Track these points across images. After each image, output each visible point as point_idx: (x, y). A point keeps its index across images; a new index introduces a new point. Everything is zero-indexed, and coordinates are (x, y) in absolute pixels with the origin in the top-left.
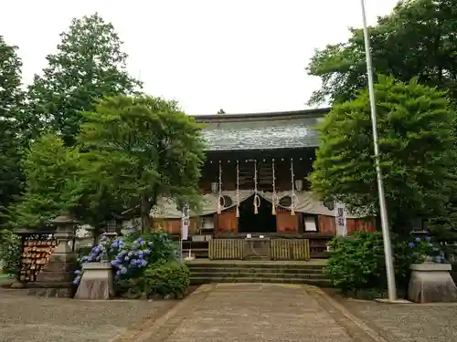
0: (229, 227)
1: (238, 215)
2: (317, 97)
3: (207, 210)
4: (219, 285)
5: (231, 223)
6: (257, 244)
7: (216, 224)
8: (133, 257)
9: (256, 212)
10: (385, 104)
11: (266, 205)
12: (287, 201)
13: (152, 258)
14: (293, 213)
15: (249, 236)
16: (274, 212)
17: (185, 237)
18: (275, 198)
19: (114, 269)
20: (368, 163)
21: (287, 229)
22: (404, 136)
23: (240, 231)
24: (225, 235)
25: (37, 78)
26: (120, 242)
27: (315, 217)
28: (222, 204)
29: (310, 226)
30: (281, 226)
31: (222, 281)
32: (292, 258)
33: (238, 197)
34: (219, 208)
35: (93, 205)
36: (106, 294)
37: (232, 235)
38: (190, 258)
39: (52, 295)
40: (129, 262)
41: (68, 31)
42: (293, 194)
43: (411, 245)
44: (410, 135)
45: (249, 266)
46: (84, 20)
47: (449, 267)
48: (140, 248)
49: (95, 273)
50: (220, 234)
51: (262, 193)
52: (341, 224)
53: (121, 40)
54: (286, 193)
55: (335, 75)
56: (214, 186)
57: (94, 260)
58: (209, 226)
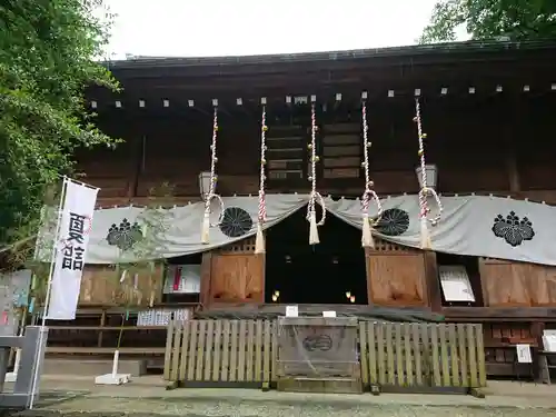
0: (242, 289)
5: (247, 275)
6: (315, 338)
7: (208, 281)
9: (314, 238)
11: (341, 233)
15: (292, 311)
18: (364, 213)
21: (395, 297)
24: (230, 309)
27: (469, 266)
29: (456, 289)
33: (266, 209)
37: (250, 308)
50: (216, 308)
51: (331, 204)
58: (189, 286)
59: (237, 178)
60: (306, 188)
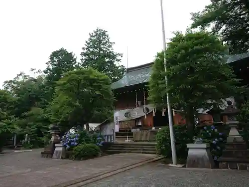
0: (149, 124)
7: (143, 123)
36: (61, 157)
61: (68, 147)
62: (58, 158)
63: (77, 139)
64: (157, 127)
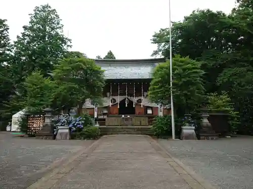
0: (114, 112)
1: (118, 107)
2: (156, 53)
3: (106, 104)
4: (110, 135)
5: (116, 111)
6: (127, 119)
7: (109, 111)
8: (78, 124)
9: (126, 106)
10: (175, 67)
11: (131, 103)
12: (139, 101)
13: (85, 124)
14: (142, 106)
15: (123, 116)
16: (134, 106)
17: (96, 116)
18: (135, 100)
19: (70, 129)
20: (168, 89)
21: (139, 113)
22: (181, 80)
23: (119, 114)
25: (18, 37)
26: (72, 118)
27: (151, 108)
28: (112, 102)
29: (150, 112)
30: (137, 111)
31: (112, 134)
32: (141, 125)
33: (119, 99)
34: (111, 104)
35: (58, 103)
36: (68, 138)
37: (116, 116)
38: (97, 125)
39: (46, 139)
40: (76, 126)
41: (33, 13)
42: (142, 98)
43: (183, 119)
44: (183, 80)
45: (122, 128)
46: (41, 7)
47: (194, 128)
48: (80, 121)
49: (63, 130)
50: (110, 115)
51: (129, 98)
52: (161, 111)
53: (60, 18)
54: (139, 98)
55: (163, 44)
56: (108, 94)
57: (61, 125)
58: (105, 112)
59: (115, 93)
60: (125, 95)
61: (74, 129)
62: (66, 139)
63: (83, 122)
64: (126, 115)
